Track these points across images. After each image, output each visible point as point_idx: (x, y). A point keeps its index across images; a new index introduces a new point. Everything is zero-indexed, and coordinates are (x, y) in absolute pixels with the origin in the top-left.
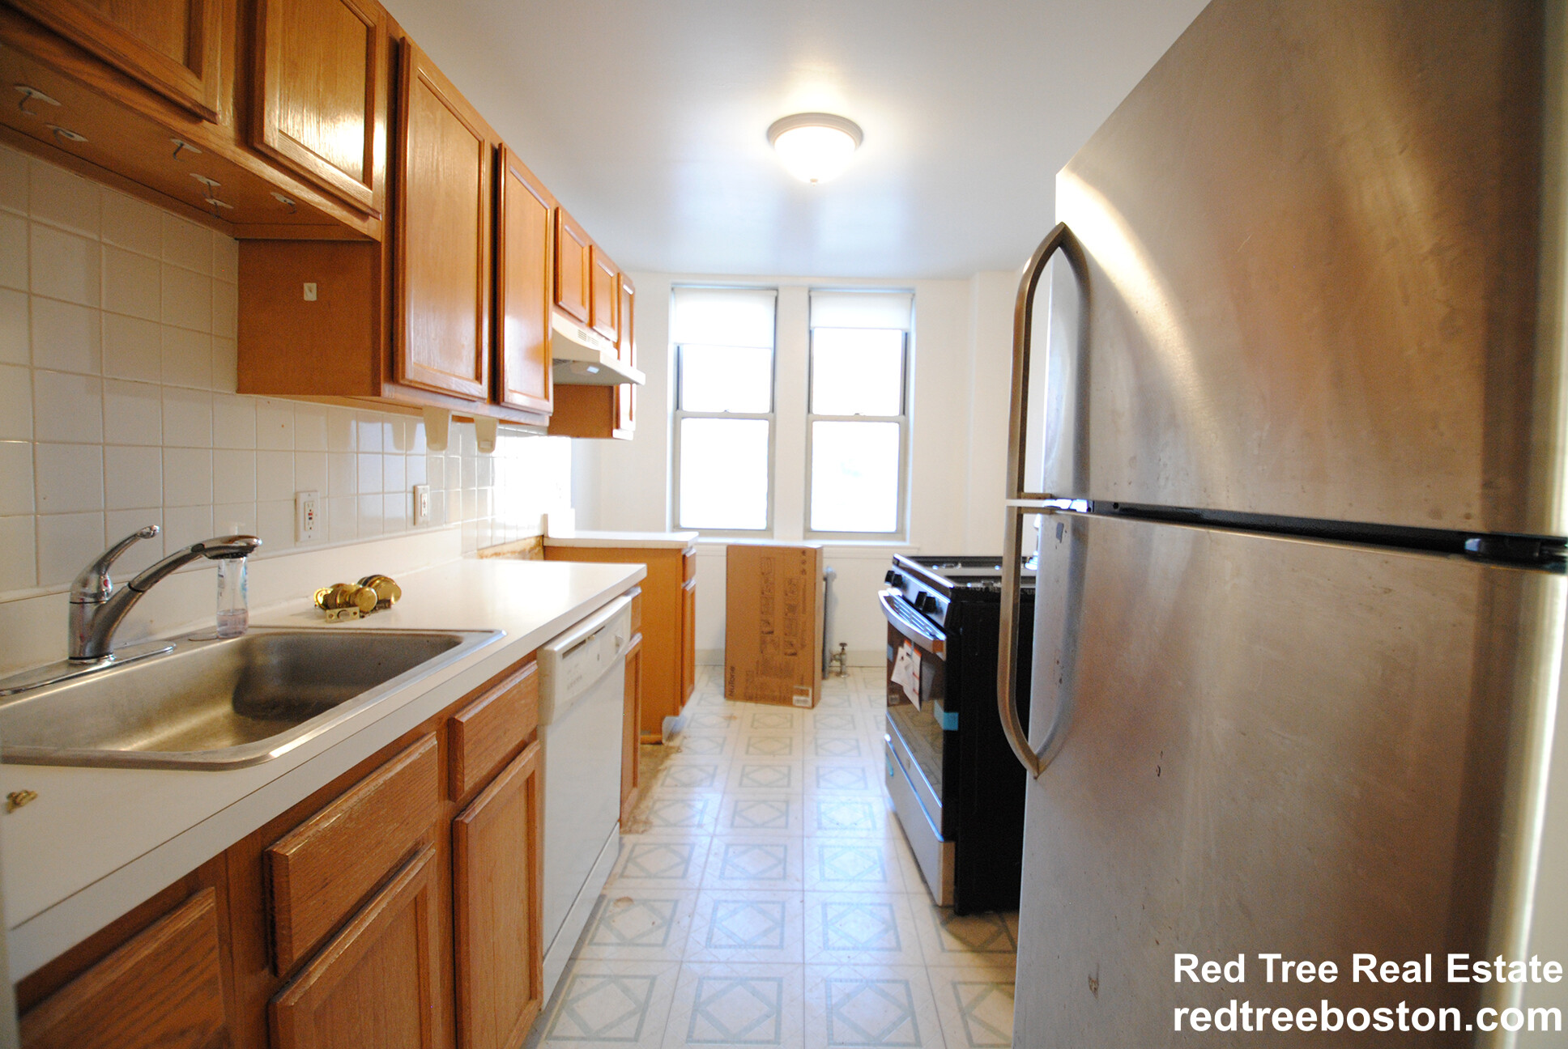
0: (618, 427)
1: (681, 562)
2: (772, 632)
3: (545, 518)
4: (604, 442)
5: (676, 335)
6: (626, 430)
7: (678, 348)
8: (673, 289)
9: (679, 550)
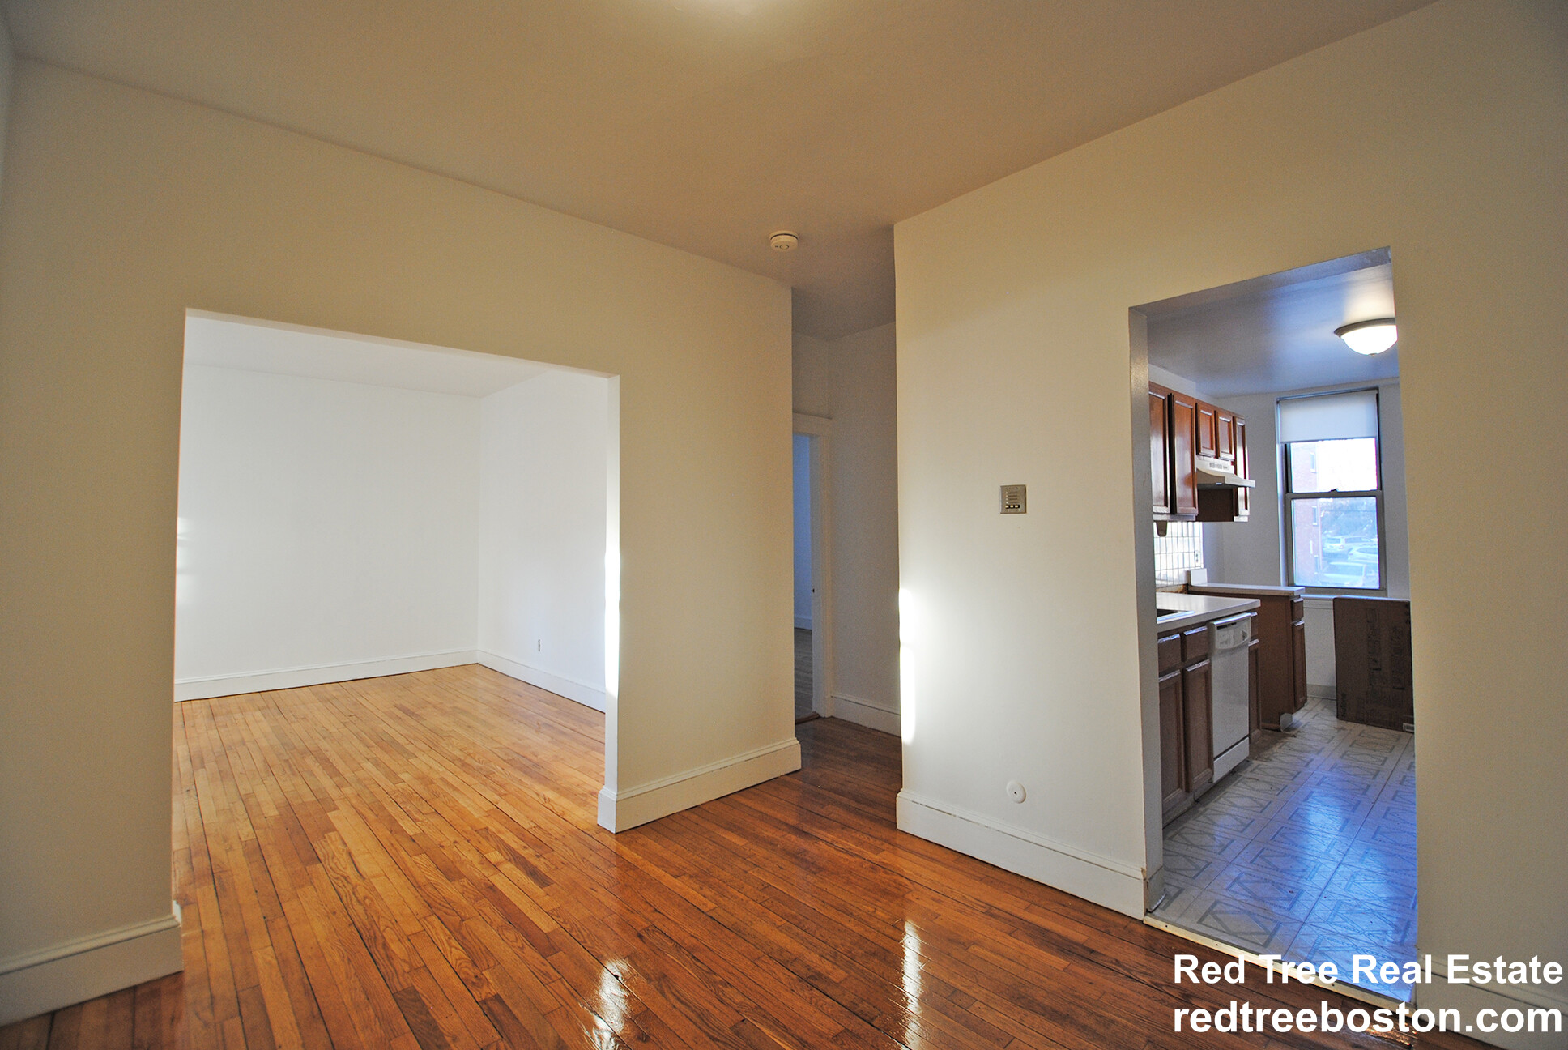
0: (1237, 515)
1: (1289, 607)
2: (1380, 669)
3: (1188, 574)
4: (1225, 525)
5: (1282, 436)
6: (1244, 514)
7: (1286, 445)
8: (1278, 402)
9: (1288, 597)
